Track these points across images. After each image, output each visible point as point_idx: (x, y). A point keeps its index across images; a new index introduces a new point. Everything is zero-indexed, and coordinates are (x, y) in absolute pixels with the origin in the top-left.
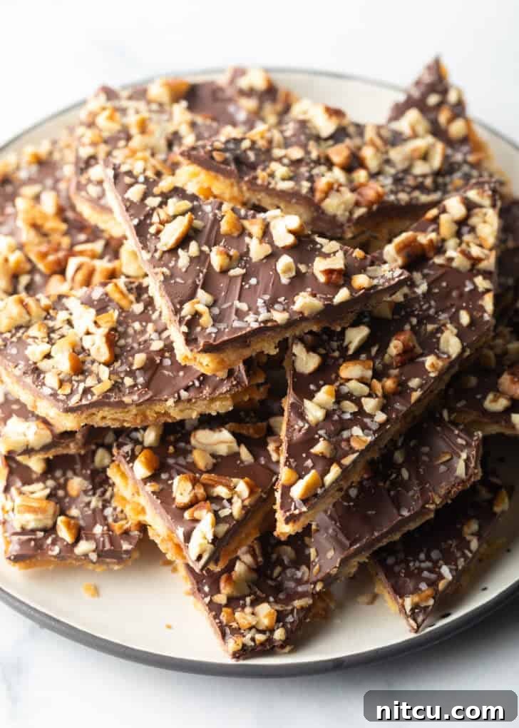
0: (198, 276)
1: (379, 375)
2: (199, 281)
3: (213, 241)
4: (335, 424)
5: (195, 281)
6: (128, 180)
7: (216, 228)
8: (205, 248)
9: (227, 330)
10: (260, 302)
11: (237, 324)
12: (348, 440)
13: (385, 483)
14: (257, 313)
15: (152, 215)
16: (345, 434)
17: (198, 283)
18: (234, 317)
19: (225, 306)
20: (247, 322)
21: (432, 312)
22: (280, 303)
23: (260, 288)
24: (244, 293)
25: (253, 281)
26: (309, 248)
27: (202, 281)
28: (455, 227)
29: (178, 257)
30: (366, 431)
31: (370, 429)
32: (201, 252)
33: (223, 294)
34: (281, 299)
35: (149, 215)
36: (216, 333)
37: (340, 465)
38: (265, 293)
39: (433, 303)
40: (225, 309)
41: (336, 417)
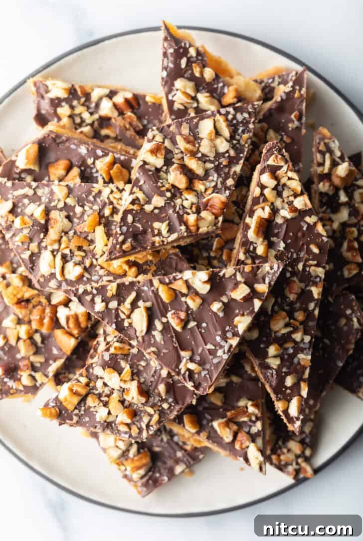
0: (173, 341)
1: (291, 315)
2: (176, 344)
3: (164, 311)
4: (287, 360)
5: (173, 346)
6: (88, 298)
7: (159, 300)
8: (164, 320)
9: (212, 368)
10: (218, 339)
11: (215, 361)
12: (299, 363)
13: (319, 352)
14: (221, 347)
15: (118, 313)
16: (296, 360)
17: (176, 346)
18: (211, 357)
19: (200, 351)
20: (219, 356)
21: (295, 256)
22: (228, 331)
23: (211, 328)
24: (205, 336)
25: (204, 325)
26: (218, 281)
27: (177, 343)
28: (275, 192)
29: (154, 336)
30: (305, 352)
31: (305, 349)
32: (163, 323)
33: (193, 343)
34: (227, 328)
35: (117, 316)
36: (208, 373)
37: (304, 381)
38: (216, 331)
39: (292, 250)
40: (201, 353)
41: (286, 357)
